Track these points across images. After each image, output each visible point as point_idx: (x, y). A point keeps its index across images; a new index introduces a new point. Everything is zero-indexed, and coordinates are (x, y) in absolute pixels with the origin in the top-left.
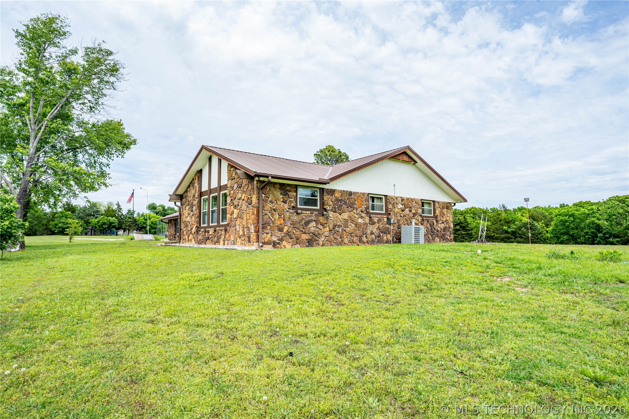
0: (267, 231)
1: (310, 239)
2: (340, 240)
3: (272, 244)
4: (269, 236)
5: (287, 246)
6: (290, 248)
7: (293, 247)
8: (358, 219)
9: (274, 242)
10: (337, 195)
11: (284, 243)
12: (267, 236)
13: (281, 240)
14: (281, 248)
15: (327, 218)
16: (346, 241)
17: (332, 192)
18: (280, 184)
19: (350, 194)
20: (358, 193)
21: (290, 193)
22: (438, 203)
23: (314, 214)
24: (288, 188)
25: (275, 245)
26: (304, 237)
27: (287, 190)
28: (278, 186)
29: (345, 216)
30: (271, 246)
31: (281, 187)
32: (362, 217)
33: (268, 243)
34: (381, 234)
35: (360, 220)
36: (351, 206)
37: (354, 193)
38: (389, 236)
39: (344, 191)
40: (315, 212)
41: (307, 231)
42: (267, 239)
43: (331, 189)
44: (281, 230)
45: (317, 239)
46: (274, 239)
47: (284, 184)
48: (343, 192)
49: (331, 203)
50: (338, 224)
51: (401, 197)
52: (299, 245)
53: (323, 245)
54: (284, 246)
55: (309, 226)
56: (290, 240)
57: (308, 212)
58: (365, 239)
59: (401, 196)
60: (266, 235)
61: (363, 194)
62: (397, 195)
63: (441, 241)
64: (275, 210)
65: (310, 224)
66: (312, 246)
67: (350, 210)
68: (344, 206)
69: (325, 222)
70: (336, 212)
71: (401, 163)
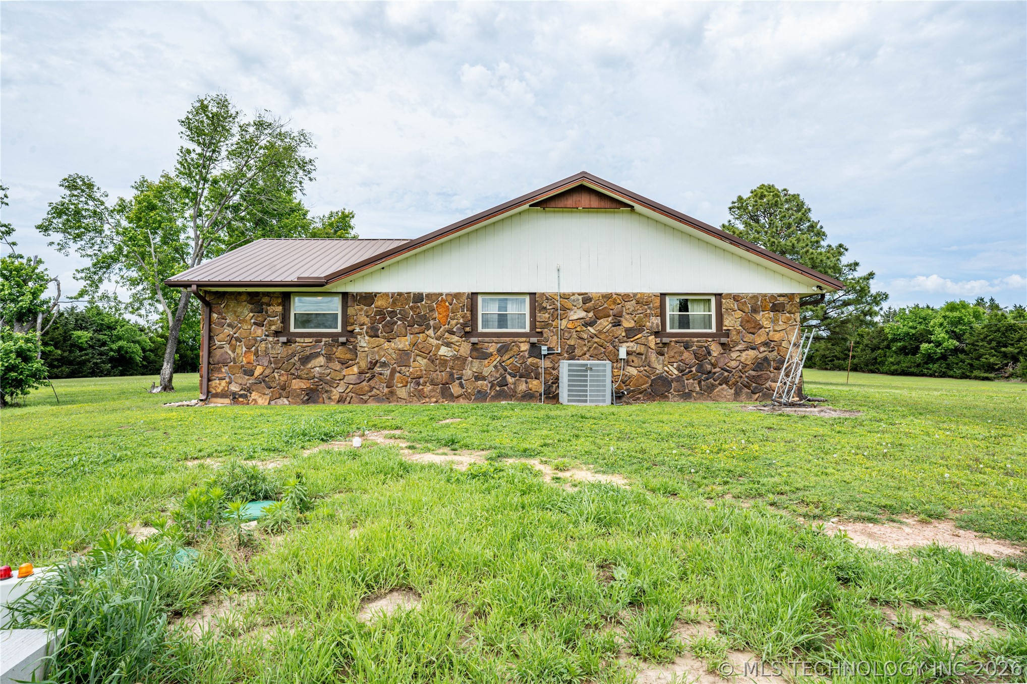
0: (220, 376)
1: (311, 389)
2: (386, 390)
3: (231, 397)
4: (223, 383)
5: (260, 401)
6: (267, 403)
7: (273, 402)
8: (438, 348)
9: (234, 394)
10: (379, 302)
11: (254, 395)
12: (220, 384)
13: (249, 390)
14: (248, 404)
15: (354, 351)
16: (402, 393)
17: (368, 298)
18: (249, 294)
19: (418, 297)
20: (441, 294)
21: (269, 308)
22: (736, 298)
23: (323, 343)
24: (265, 300)
25: (235, 398)
26: (297, 384)
27: (262, 304)
28: (244, 298)
29: (403, 343)
30: (227, 401)
31: (251, 299)
32: (448, 344)
33: (223, 395)
34: (510, 380)
35: (444, 351)
36: (422, 322)
37: (429, 296)
38: (535, 382)
39: (400, 294)
40: (324, 339)
41: (303, 374)
42: (221, 388)
43: (366, 293)
44: (250, 373)
45: (328, 388)
46: (234, 388)
47: (257, 293)
48: (398, 297)
49: (367, 320)
50: (383, 359)
51: (579, 294)
52: (285, 400)
53: (341, 400)
54: (255, 400)
55: (309, 366)
56: (267, 391)
57: (307, 340)
58: (455, 389)
59: (583, 291)
60: (218, 382)
61: (457, 296)
62: (565, 289)
63: (743, 397)
64: (238, 340)
65: (313, 362)
66: (315, 402)
67: (417, 331)
68: (399, 323)
69: (349, 356)
70: (378, 337)
71: (582, 215)
